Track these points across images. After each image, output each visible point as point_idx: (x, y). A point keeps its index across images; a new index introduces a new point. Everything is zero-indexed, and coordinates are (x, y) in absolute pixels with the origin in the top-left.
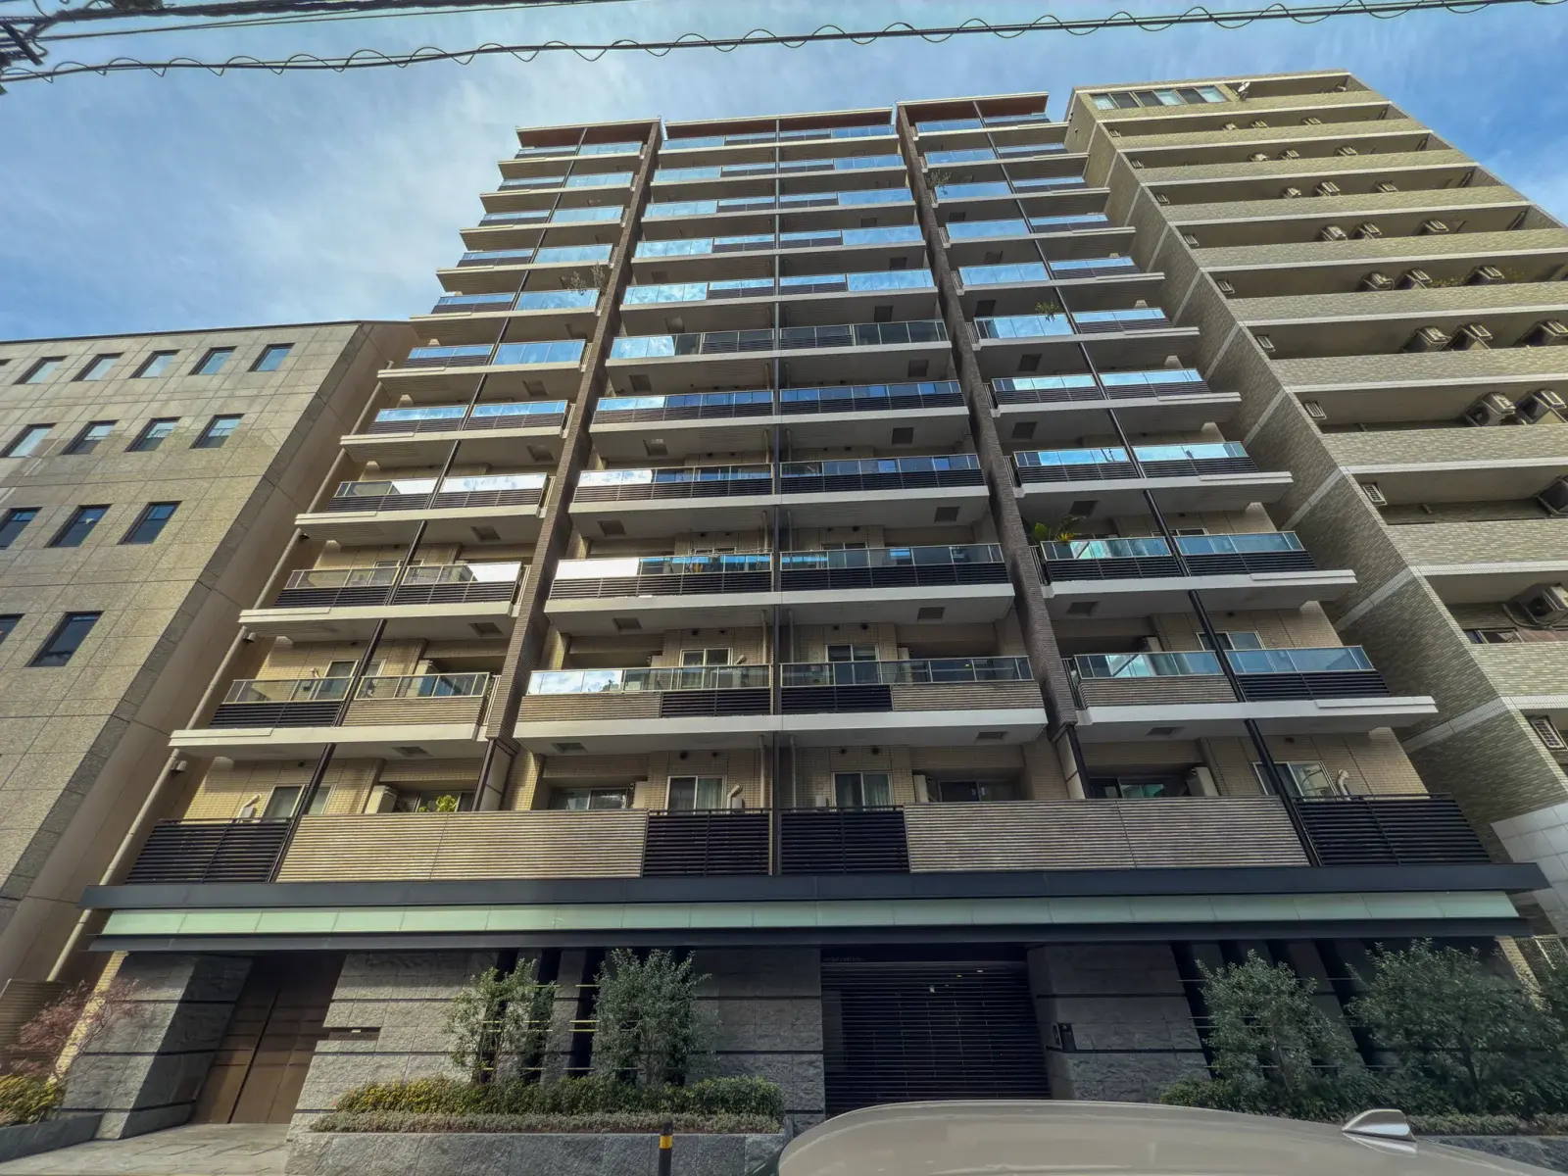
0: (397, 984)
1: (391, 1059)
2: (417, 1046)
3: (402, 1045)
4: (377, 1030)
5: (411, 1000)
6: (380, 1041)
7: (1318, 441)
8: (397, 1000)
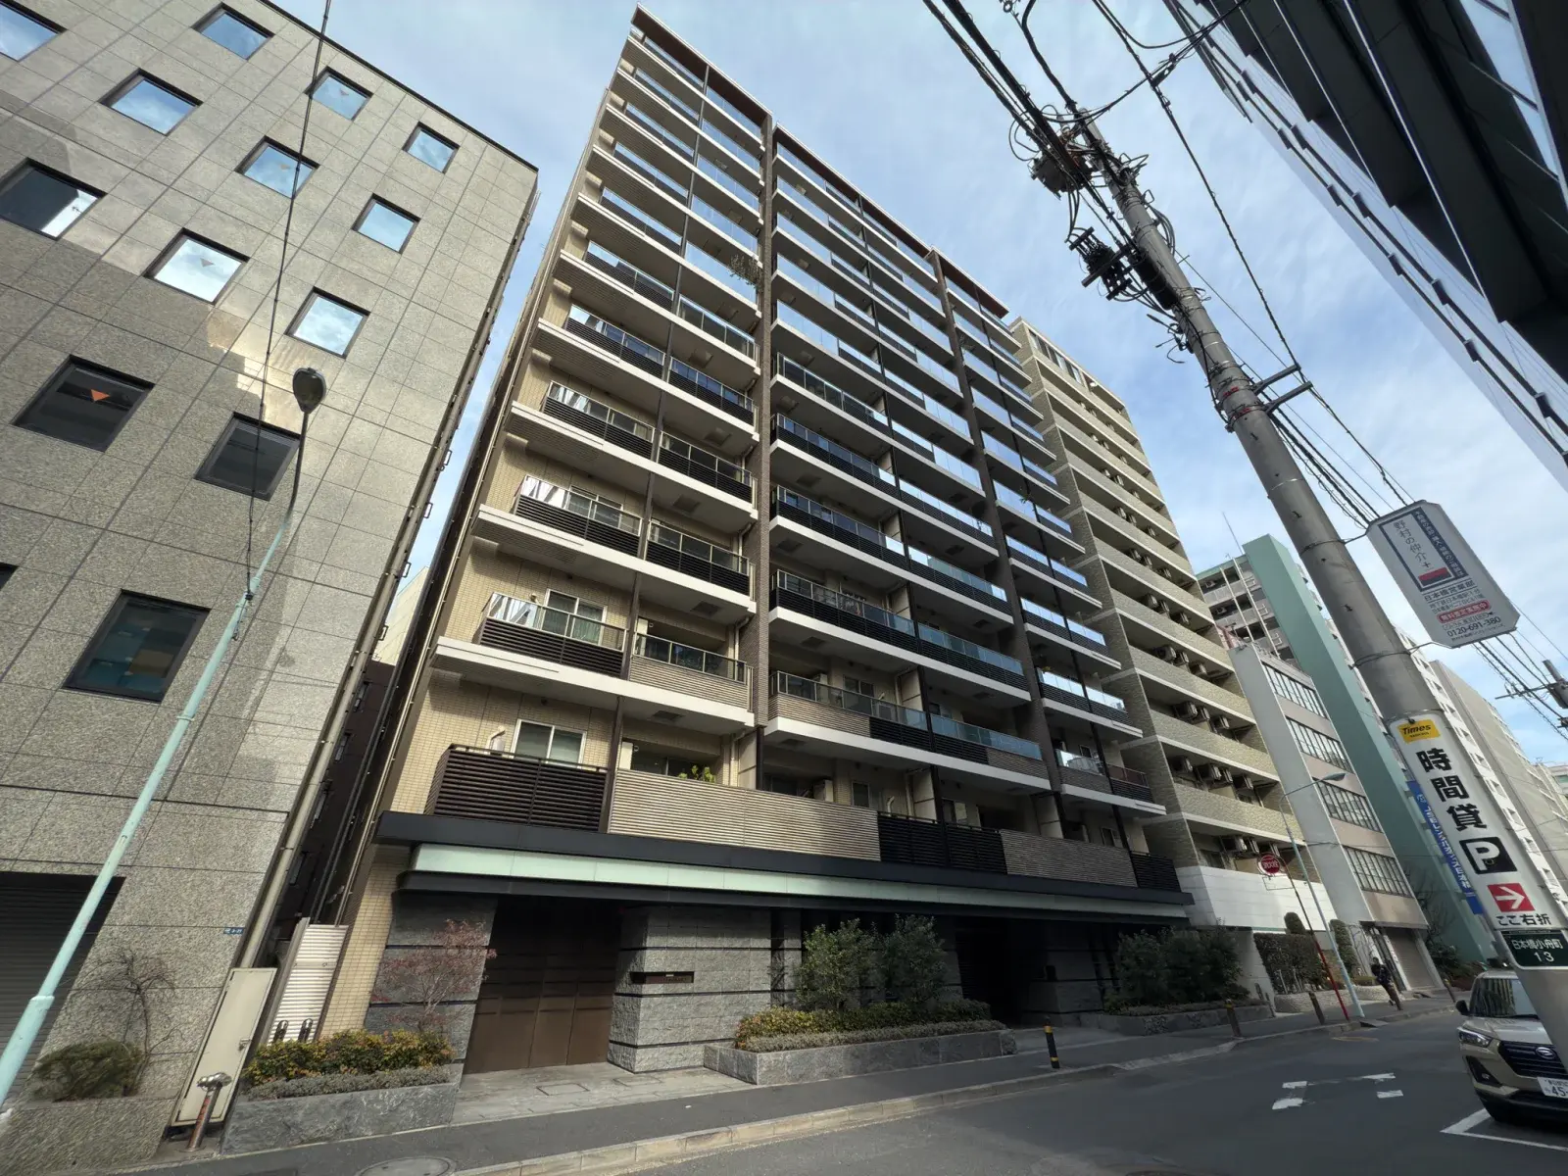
0: (698, 935)
1: (707, 998)
2: (726, 987)
3: (713, 986)
4: (691, 974)
5: (713, 948)
6: (696, 984)
7: (1127, 648)
8: (702, 949)
